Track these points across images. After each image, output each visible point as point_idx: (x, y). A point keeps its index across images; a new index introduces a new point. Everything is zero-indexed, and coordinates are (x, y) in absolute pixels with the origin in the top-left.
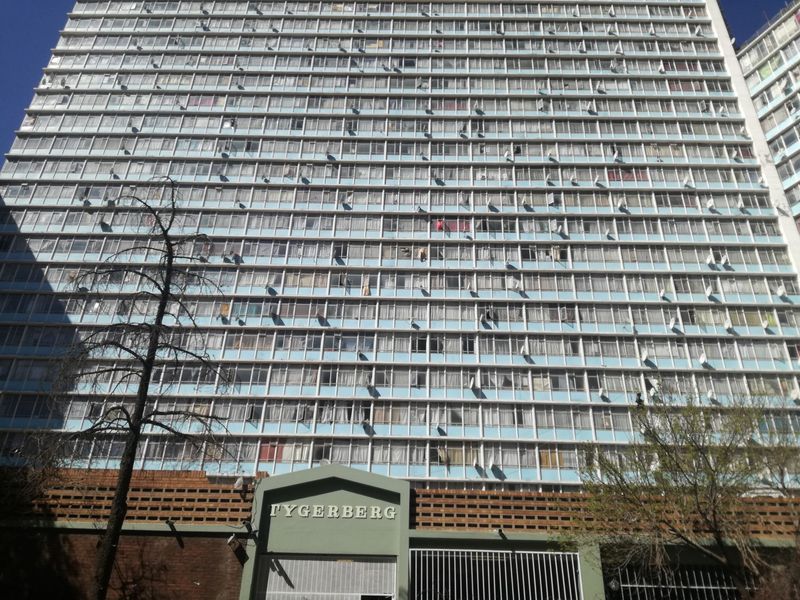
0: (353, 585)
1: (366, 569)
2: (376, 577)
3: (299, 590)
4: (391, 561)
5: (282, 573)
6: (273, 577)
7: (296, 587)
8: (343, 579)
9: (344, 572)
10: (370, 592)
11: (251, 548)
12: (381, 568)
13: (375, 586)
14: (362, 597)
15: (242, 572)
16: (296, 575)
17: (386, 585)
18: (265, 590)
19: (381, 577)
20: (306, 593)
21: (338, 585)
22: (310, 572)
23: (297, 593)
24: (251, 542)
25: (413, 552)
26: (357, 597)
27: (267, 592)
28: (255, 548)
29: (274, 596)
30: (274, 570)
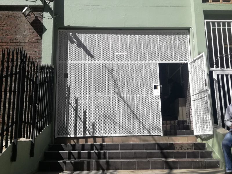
0: (150, 54)
1: (161, 40)
2: (171, 47)
3: (99, 60)
4: (184, 34)
5: (80, 45)
6: (72, 48)
7: (96, 57)
8: (140, 49)
9: (140, 44)
10: (167, 60)
11: (48, 21)
12: (175, 40)
13: (171, 55)
14: (160, 64)
15: (41, 42)
16: (94, 48)
17: (181, 53)
18: (66, 60)
19: (175, 47)
20: (106, 62)
21: (136, 54)
22: (108, 44)
23: (97, 62)
24: (47, 15)
25: (208, 23)
26: (155, 65)
27: (69, 62)
28: (52, 21)
29: (75, 65)
30: (72, 42)
